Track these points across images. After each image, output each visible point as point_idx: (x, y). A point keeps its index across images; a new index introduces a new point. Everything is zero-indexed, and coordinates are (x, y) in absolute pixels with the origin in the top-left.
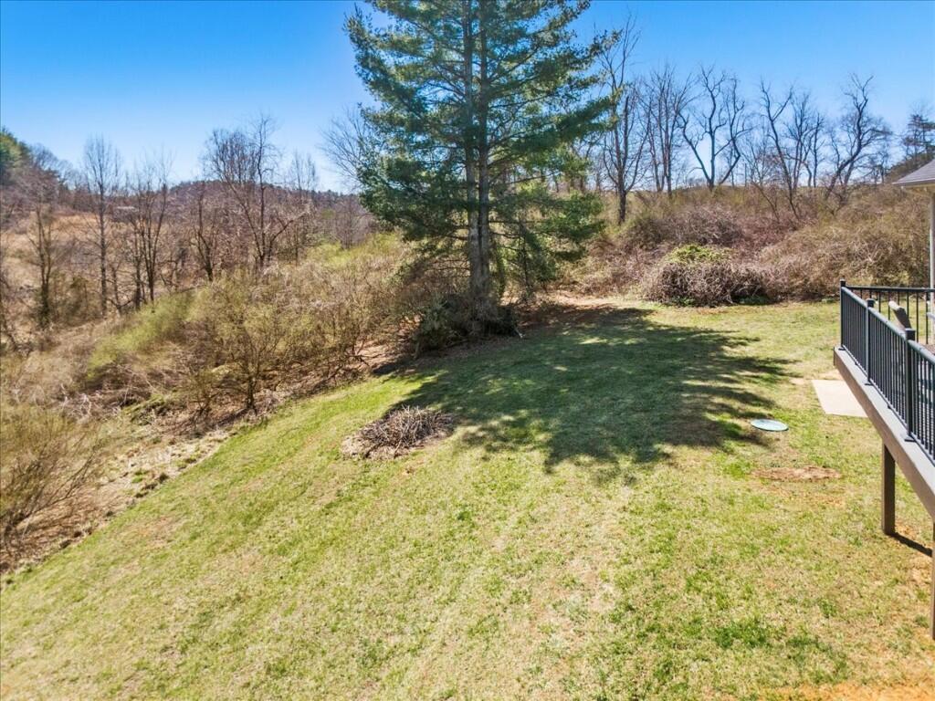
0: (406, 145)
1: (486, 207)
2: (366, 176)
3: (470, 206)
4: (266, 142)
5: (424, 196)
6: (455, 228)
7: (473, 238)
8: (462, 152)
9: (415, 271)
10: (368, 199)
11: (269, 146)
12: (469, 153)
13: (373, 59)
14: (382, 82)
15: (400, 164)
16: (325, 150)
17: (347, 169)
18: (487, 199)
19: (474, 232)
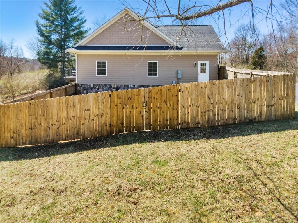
0: (48, 48)
1: (65, 61)
2: (38, 54)
3: (61, 61)
4: (13, 45)
5: (51, 59)
6: (58, 66)
7: (62, 68)
8: (60, 50)
9: (50, 76)
10: (39, 59)
11: (14, 46)
12: (61, 50)
13: (41, 30)
14: (42, 35)
15: (47, 52)
16: (27, 46)
17: (33, 51)
18: (65, 60)
19: (62, 67)
